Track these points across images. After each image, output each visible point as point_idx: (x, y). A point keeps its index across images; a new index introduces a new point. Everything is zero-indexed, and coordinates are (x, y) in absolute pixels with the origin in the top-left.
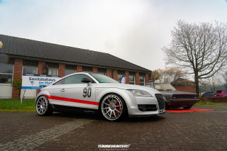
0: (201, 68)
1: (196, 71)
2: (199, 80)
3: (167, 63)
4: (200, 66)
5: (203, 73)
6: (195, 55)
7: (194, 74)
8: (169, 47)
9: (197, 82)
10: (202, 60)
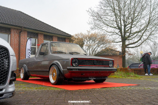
0: (129, 37)
1: (124, 39)
2: (127, 49)
3: (92, 29)
4: (128, 34)
5: (131, 41)
6: (124, 21)
7: (121, 43)
8: (96, 10)
9: (124, 52)
10: (131, 27)
